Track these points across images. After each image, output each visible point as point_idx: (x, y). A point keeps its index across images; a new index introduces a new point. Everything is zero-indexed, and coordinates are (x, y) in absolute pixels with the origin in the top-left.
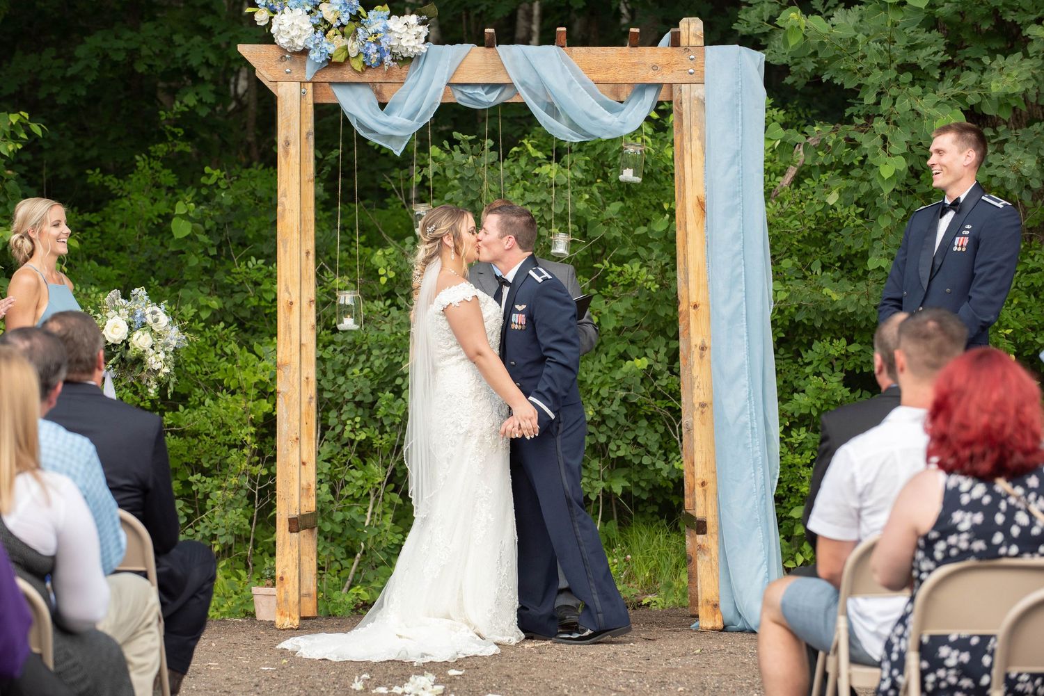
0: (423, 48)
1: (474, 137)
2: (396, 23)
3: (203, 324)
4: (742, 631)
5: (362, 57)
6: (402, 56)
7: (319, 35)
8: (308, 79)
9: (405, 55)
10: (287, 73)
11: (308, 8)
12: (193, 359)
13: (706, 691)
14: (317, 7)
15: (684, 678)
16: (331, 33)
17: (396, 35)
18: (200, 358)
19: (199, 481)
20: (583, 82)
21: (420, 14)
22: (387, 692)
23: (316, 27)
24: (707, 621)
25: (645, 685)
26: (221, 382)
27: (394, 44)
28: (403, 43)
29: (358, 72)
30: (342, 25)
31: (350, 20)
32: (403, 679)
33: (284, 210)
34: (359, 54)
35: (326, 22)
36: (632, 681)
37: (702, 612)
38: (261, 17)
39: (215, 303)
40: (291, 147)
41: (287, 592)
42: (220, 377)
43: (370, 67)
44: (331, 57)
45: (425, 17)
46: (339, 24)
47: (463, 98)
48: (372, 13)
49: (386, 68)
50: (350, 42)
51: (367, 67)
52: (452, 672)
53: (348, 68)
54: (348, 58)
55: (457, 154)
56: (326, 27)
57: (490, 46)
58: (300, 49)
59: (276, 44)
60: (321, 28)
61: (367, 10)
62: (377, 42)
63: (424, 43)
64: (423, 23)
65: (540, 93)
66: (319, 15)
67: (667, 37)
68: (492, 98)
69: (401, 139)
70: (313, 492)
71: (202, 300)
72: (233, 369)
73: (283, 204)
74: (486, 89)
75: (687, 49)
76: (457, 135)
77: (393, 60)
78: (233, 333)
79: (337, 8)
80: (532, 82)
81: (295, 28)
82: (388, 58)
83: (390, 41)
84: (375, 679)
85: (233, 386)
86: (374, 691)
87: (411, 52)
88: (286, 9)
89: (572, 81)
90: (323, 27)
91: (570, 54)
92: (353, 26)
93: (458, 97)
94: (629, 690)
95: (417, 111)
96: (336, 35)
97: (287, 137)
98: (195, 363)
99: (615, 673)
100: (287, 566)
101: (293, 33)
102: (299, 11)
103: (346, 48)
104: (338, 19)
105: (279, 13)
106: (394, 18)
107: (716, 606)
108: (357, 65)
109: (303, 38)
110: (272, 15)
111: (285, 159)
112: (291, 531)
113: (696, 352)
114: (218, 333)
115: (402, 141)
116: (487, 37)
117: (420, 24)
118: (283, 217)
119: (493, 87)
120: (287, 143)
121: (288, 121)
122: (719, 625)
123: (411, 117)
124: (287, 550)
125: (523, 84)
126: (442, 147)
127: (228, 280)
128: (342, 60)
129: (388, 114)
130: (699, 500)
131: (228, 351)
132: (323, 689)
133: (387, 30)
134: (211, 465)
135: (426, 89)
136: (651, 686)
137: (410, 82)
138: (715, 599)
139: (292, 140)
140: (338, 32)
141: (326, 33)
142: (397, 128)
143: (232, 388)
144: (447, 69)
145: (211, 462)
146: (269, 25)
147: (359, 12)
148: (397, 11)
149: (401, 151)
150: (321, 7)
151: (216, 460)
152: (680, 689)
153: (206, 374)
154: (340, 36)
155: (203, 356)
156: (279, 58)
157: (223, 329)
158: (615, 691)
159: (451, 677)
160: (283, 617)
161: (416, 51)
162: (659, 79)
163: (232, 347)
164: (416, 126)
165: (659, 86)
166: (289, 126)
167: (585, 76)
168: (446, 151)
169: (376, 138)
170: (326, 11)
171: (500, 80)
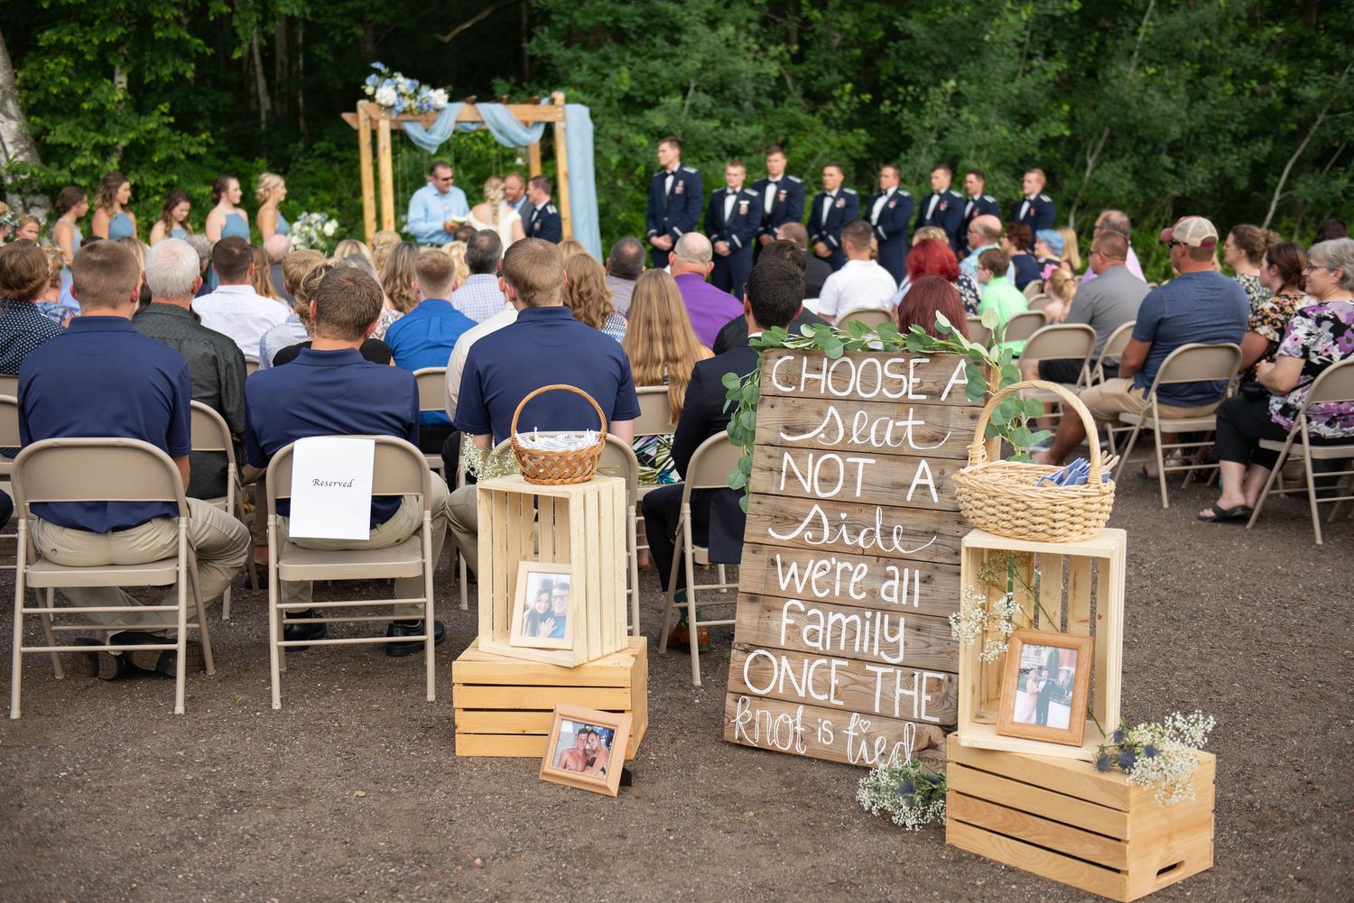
0: (445, 105)
2: (434, 93)
5: (419, 109)
9: (438, 108)
11: (393, 87)
14: (397, 86)
16: (405, 98)
17: (435, 98)
20: (514, 120)
21: (445, 89)
23: (399, 95)
27: (434, 103)
28: (437, 102)
29: (416, 116)
30: (410, 95)
31: (414, 92)
34: (417, 107)
35: (403, 93)
38: (369, 91)
43: (422, 113)
44: (404, 109)
45: (447, 90)
46: (408, 94)
47: (461, 128)
48: (423, 88)
49: (429, 114)
50: (413, 102)
51: (420, 113)
53: (411, 114)
57: (473, 103)
58: (389, 105)
59: (376, 102)
61: (421, 87)
62: (427, 102)
63: (446, 102)
64: (446, 93)
65: (496, 125)
66: (398, 90)
67: (546, 100)
68: (474, 127)
69: (435, 146)
74: (471, 124)
75: (558, 106)
77: (433, 110)
79: (407, 86)
80: (493, 120)
81: (387, 95)
82: (430, 109)
83: (431, 101)
87: (441, 107)
88: (382, 87)
89: (509, 119)
90: (402, 95)
91: (508, 107)
92: (415, 94)
93: (458, 126)
95: (443, 133)
96: (407, 99)
101: (386, 98)
102: (388, 88)
103: (410, 105)
104: (408, 91)
105: (379, 89)
106: (433, 90)
108: (416, 112)
109: (391, 100)
110: (375, 89)
116: (471, 100)
119: (473, 123)
123: (442, 135)
125: (488, 121)
128: (410, 110)
129: (430, 134)
133: (430, 96)
135: (447, 123)
137: (441, 120)
140: (408, 97)
142: (433, 141)
144: (455, 114)
146: (374, 93)
147: (417, 89)
148: (435, 87)
149: (435, 151)
150: (399, 86)
154: (409, 99)
161: (443, 106)
164: (442, 140)
167: (515, 117)
169: (424, 146)
170: (402, 88)
171: (478, 119)
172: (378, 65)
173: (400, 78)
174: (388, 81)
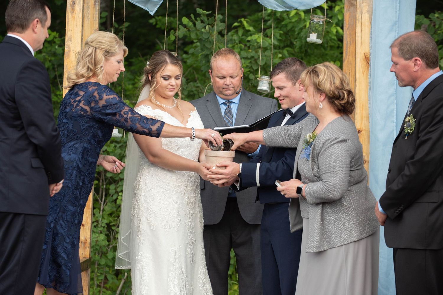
1: (210, 12)
33: (69, 51)
40: (76, 6)
55: (198, 23)
69: (155, 3)
70: (88, 245)
73: (69, 46)
76: (199, 11)
111: (72, 14)
115: (156, 5)
118: (69, 55)
120: (74, 3)
126: (189, 17)
139: (77, 1)
149: (154, 12)
168: (192, 21)
169: (137, 2)
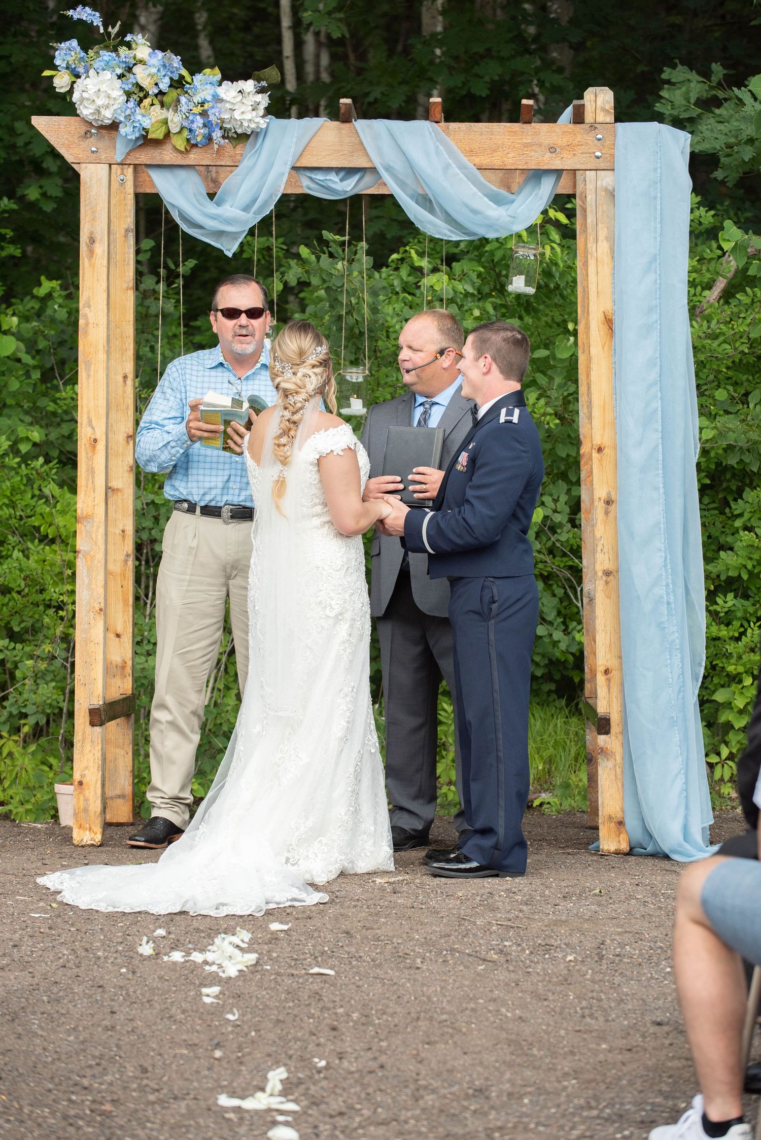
0: (262, 123)
2: (229, 91)
3: (18, 460)
4: (653, 855)
5: (186, 133)
6: (236, 132)
7: (131, 104)
8: (119, 160)
9: (239, 131)
10: (93, 152)
11: (119, 71)
12: (6, 501)
13: (604, 961)
14: (130, 69)
15: (575, 940)
16: (147, 102)
17: (228, 106)
18: (14, 499)
19: (7, 648)
20: (462, 167)
21: (259, 80)
22: (182, 960)
23: (128, 94)
24: (609, 842)
25: (523, 950)
26: (37, 529)
27: (226, 116)
28: (237, 115)
29: (181, 152)
30: (161, 93)
31: (171, 86)
32: (209, 936)
33: (87, 324)
34: (182, 129)
35: (141, 89)
36: (506, 943)
37: (603, 832)
38: (61, 82)
39: (36, 435)
40: (97, 245)
41: (86, 800)
42: (36, 524)
43: (195, 145)
44: (147, 132)
45: (264, 83)
46: (156, 91)
47: (312, 185)
48: (198, 78)
49: (216, 146)
50: (170, 114)
51: (192, 145)
52: (275, 926)
53: (168, 148)
54: (168, 134)
56: (141, 95)
57: (347, 120)
58: (108, 122)
59: (78, 115)
60: (135, 97)
61: (192, 74)
62: (204, 114)
63: (263, 117)
64: (261, 91)
65: (410, 181)
66: (132, 79)
67: (569, 112)
68: (347, 187)
69: (233, 235)
70: (129, 670)
71: (22, 431)
72: (51, 514)
73: (86, 316)
74: (342, 174)
75: (593, 126)
76: (328, 235)
77: (223, 137)
78: (54, 471)
79: (154, 70)
80: (398, 165)
81: (102, 95)
82: (217, 134)
83: (220, 113)
84: (172, 936)
85: (51, 532)
86: (166, 958)
87: (248, 127)
88: (92, 72)
89: (447, 167)
90: (137, 94)
91: (447, 131)
92: (174, 93)
93: (306, 186)
94: (503, 959)
95: (254, 201)
96: (152, 105)
97: (92, 233)
98: (7, 506)
99: (486, 929)
100: (87, 768)
101: (99, 102)
102: (108, 75)
103: (165, 122)
104: (156, 84)
105: (83, 77)
106: (226, 84)
107: (621, 823)
108: (180, 143)
109: (112, 109)
110: (74, 79)
111: (89, 260)
112: (92, 724)
113: (600, 507)
114: (37, 471)
115: (236, 239)
116: (343, 110)
117: (258, 92)
118: (86, 333)
119: (350, 171)
120: (92, 241)
121: (93, 212)
122: (624, 847)
123: (246, 209)
124: (88, 747)
125: (388, 169)
126: (311, 246)
127: (51, 407)
128: (161, 137)
129: (218, 204)
130: (602, 692)
131: (46, 491)
132: (100, 954)
133: (217, 99)
134: (22, 629)
135: (266, 174)
136: (531, 953)
137: (245, 164)
138: (619, 815)
139: (98, 237)
140: (156, 101)
141: (141, 101)
142: (228, 222)
143: (50, 537)
144: (292, 150)
145: (23, 625)
146: (71, 92)
147: (182, 77)
148: (230, 75)
149: (233, 251)
150: (135, 70)
151: (28, 623)
152: (570, 958)
153: (21, 518)
154: (158, 107)
155: (19, 497)
156: (83, 132)
157: (42, 466)
158: (484, 960)
159: (273, 933)
160: (81, 831)
161: (253, 126)
162: (557, 164)
163: (51, 488)
164: (253, 219)
165: (558, 173)
166: (94, 219)
167: (465, 160)
169: (203, 235)
170: (141, 75)
171: (362, 163)
172: (84, 13)
173: (142, 48)
174: (106, 55)
